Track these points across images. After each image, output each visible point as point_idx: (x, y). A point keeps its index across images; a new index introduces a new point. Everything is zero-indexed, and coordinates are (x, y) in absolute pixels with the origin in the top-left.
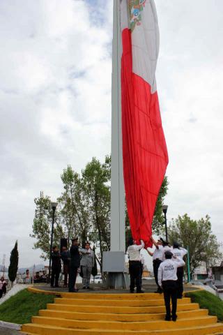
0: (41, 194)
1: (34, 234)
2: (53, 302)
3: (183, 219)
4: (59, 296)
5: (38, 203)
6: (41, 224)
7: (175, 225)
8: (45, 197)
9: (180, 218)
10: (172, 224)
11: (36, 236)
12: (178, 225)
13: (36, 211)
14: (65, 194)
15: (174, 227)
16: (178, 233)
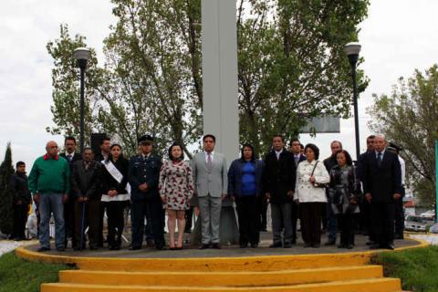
0: (63, 30)
1: (56, 127)
2: (57, 280)
3: (427, 78)
4: (73, 266)
5: (56, 54)
6: (72, 103)
7: (408, 92)
8: (73, 39)
9: (419, 75)
10: (399, 92)
11: (63, 132)
12: (414, 93)
13: (55, 72)
14: (120, 28)
15: (403, 97)
16: (416, 111)
